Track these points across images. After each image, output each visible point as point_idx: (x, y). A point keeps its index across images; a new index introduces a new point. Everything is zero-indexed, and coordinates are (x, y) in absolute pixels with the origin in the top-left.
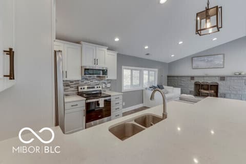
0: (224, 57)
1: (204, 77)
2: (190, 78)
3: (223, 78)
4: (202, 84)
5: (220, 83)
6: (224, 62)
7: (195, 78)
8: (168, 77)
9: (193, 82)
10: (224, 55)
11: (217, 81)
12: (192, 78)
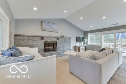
4: (50, 42)
9: (43, 41)
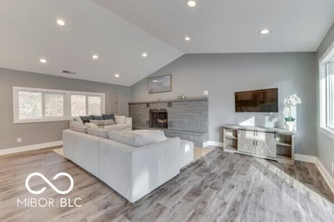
0: (171, 78)
1: (156, 103)
2: (146, 105)
3: (170, 104)
5: (168, 110)
6: (171, 84)
7: (150, 105)
8: (129, 104)
9: (149, 109)
10: (171, 75)
11: (165, 107)
12: (148, 104)
